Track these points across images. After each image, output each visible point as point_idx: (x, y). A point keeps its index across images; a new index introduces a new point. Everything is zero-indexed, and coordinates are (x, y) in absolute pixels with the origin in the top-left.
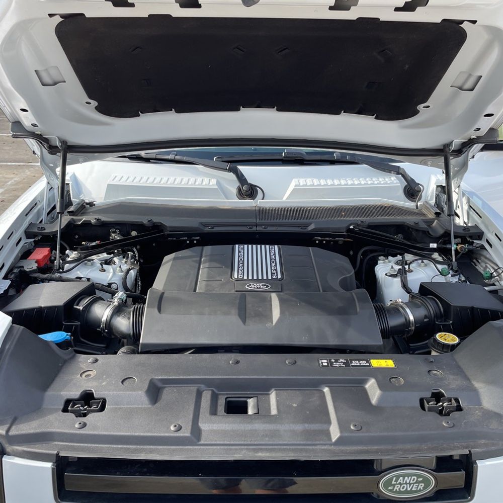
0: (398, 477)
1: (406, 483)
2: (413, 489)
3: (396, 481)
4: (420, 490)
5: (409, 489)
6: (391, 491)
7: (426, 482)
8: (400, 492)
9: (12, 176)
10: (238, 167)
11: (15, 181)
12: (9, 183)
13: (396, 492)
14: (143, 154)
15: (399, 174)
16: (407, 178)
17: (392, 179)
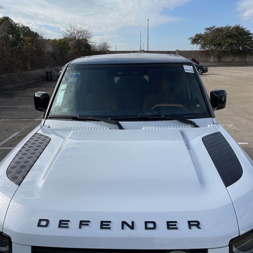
9: (25, 125)
10: (119, 122)
11: (25, 128)
12: (23, 129)
14: (78, 117)
15: (192, 124)
16: (196, 126)
17: (189, 126)
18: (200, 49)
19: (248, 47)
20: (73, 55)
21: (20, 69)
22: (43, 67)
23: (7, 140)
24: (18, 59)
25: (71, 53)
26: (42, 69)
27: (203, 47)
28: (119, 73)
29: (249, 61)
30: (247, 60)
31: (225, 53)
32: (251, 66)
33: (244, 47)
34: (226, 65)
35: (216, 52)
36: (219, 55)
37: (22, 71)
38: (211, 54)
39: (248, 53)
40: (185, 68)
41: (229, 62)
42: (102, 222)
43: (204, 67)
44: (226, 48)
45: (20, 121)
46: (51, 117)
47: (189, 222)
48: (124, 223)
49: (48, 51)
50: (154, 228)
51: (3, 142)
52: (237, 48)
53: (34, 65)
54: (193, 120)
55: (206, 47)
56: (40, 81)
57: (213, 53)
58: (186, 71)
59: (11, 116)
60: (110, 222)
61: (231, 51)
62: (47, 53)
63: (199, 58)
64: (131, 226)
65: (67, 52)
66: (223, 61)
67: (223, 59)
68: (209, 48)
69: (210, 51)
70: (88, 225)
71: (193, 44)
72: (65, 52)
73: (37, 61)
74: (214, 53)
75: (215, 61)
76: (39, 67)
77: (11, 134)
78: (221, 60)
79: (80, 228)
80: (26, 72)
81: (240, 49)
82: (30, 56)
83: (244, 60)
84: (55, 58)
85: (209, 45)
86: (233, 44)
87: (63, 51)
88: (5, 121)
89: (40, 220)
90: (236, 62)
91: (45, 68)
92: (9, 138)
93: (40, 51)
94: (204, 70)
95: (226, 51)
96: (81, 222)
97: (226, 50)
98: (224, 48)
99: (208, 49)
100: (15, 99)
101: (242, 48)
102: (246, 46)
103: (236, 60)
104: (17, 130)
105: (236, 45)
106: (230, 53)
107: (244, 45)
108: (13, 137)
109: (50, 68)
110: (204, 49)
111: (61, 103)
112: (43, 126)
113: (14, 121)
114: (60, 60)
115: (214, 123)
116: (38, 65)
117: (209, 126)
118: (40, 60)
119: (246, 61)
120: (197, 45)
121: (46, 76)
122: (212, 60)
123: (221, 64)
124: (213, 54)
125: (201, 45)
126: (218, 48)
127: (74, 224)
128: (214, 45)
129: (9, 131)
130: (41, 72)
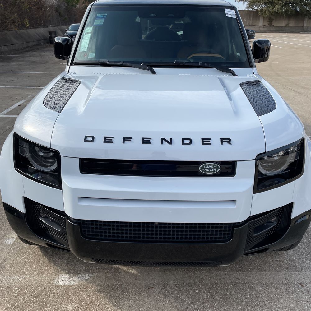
0: (206, 166)
1: (209, 168)
2: (212, 170)
3: (205, 167)
4: (215, 171)
5: (210, 170)
6: (204, 171)
7: (217, 168)
8: (207, 171)
9: (30, 93)
10: (153, 69)
11: (32, 96)
12: (29, 97)
13: (205, 171)
14: (108, 63)
15: (230, 73)
16: (234, 75)
17: (227, 75)
18: (247, 8)
19: (307, 8)
20: (82, 11)
21: (15, 26)
22: (45, 26)
23: (12, 107)
24: (13, 12)
25: (80, 7)
26: (44, 28)
27: (250, 6)
28: (152, 15)
29: (308, 26)
30: (305, 25)
31: (277, 15)
32: (309, 33)
33: (302, 8)
34: (278, 31)
35: (267, 13)
36: (271, 18)
37: (17, 30)
38: (260, 16)
39: (307, 16)
40: (226, 12)
41: (282, 27)
42: (143, 139)
43: (250, 32)
44: (280, 8)
45: (23, 88)
46: (76, 63)
47: (222, 139)
48: (163, 139)
49: (50, 3)
50: (190, 143)
51: (7, 110)
52: (294, 8)
53: (32, 21)
54: (232, 69)
55: (255, 6)
56: (42, 44)
57: (262, 14)
58: (227, 16)
59: (11, 82)
60: (150, 139)
61: (286, 12)
62: (49, 6)
63: (245, 20)
64: (170, 141)
65: (75, 7)
66: (275, 25)
67: (275, 24)
68: (259, 7)
69: (259, 11)
70: (130, 140)
71: (239, 1)
72: (72, 5)
73: (37, 17)
74: (264, 14)
75: (265, 25)
76: (39, 25)
77: (16, 101)
78: (273, 24)
79: (123, 142)
80: (23, 31)
81: (297, 10)
82: (28, 8)
83: (300, 25)
84: (60, 14)
85: (258, 3)
86: (288, 3)
87: (70, 4)
88: (5, 88)
89: (86, 137)
90: (291, 27)
91: (47, 27)
92: (13, 106)
93: (39, 4)
94: (250, 36)
95: (279, 12)
96: (124, 138)
97: (280, 10)
98: (277, 8)
99: (257, 8)
100: (13, 64)
101: (299, 9)
102: (305, 7)
103: (291, 25)
104: (23, 98)
105: (293, 4)
106: (285, 15)
107: (302, 5)
108: (19, 105)
109: (53, 27)
110: (253, 8)
111: (87, 48)
112: (67, 73)
113: (17, 88)
114: (66, 17)
115: (254, 74)
116: (38, 22)
117: (248, 76)
118: (40, 16)
119: (303, 27)
120: (243, 3)
121: (48, 38)
122: (261, 24)
123: (272, 29)
124: (263, 16)
125: (248, 3)
126: (270, 7)
127: (118, 140)
128: (265, 3)
129: (12, 99)
130: (42, 31)
